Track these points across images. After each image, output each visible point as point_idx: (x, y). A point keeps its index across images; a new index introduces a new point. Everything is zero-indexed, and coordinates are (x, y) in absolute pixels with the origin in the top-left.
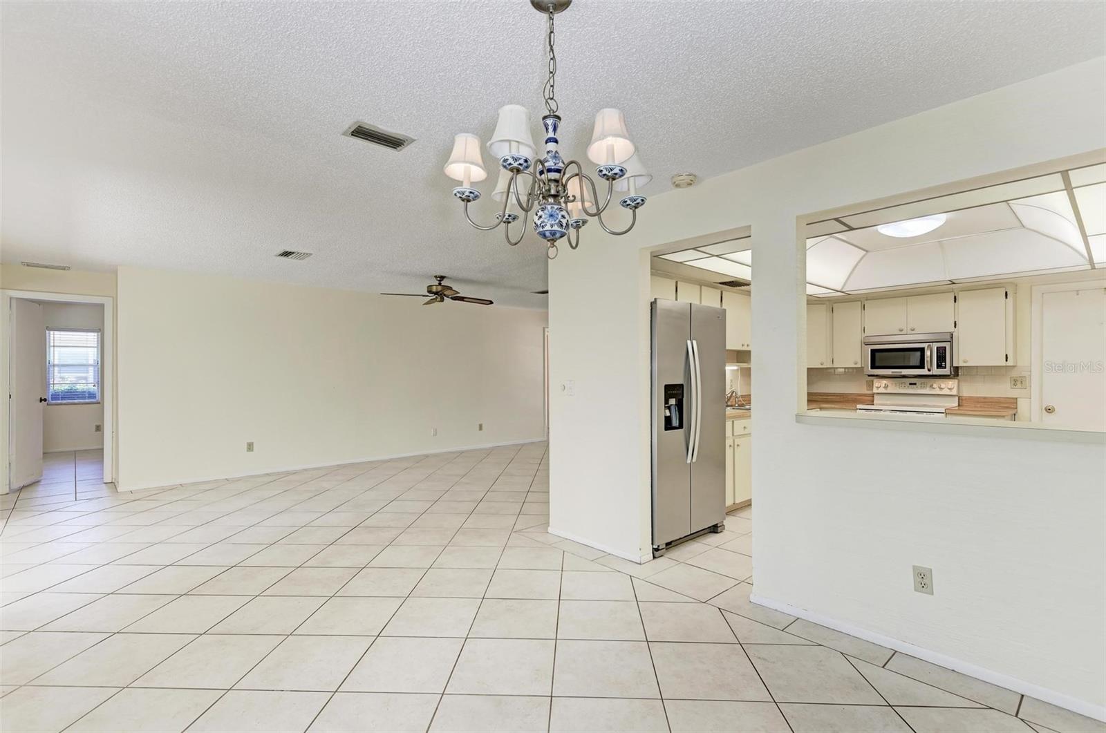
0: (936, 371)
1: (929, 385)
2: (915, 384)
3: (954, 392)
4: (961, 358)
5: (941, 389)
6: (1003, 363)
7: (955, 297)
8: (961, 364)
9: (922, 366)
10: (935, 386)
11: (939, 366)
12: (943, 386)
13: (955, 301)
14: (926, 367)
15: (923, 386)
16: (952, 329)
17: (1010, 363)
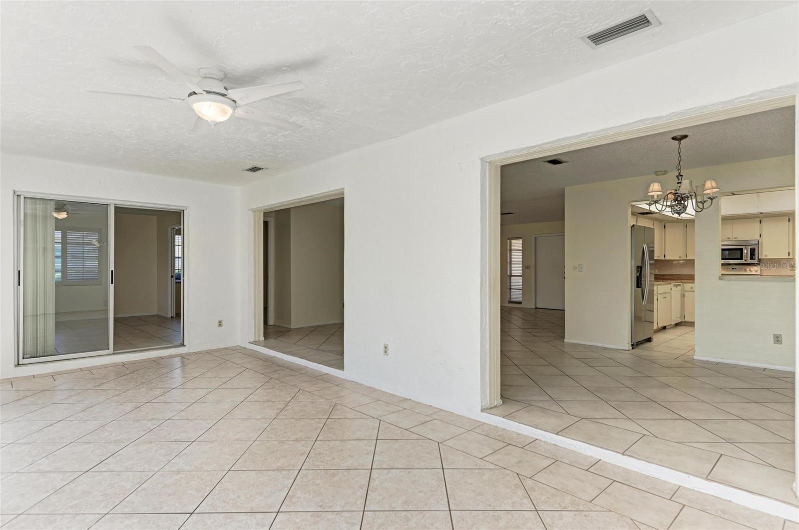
0: (749, 261)
1: (744, 269)
2: (736, 269)
3: (758, 273)
4: (764, 254)
5: (751, 271)
6: (787, 257)
7: (760, 221)
8: (764, 257)
9: (742, 258)
10: (747, 269)
11: (751, 258)
12: (752, 269)
13: (760, 223)
14: (744, 259)
15: (740, 270)
16: (758, 238)
17: (791, 257)
